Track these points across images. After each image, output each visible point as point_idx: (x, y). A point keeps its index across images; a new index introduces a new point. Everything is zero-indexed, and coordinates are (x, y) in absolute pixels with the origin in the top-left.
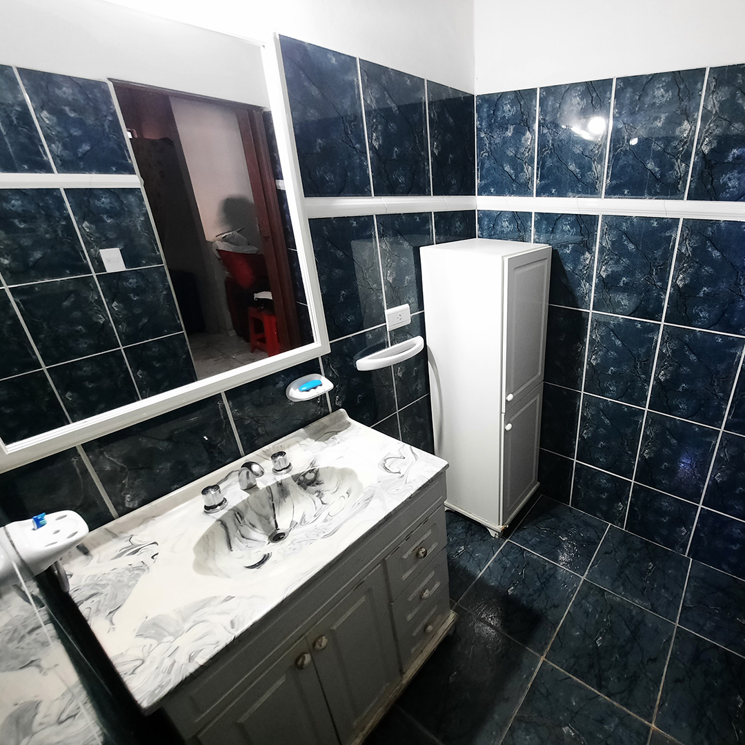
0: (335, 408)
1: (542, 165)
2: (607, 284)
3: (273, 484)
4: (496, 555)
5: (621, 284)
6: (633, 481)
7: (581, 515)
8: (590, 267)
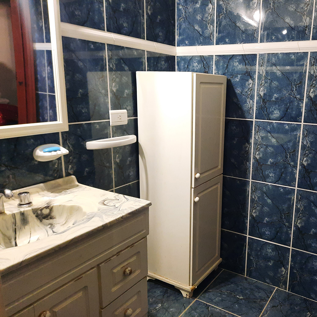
0: (68, 174)
1: (219, 24)
2: (264, 100)
3: (17, 213)
4: (186, 309)
5: (274, 99)
6: (291, 248)
7: (254, 282)
8: (252, 89)
